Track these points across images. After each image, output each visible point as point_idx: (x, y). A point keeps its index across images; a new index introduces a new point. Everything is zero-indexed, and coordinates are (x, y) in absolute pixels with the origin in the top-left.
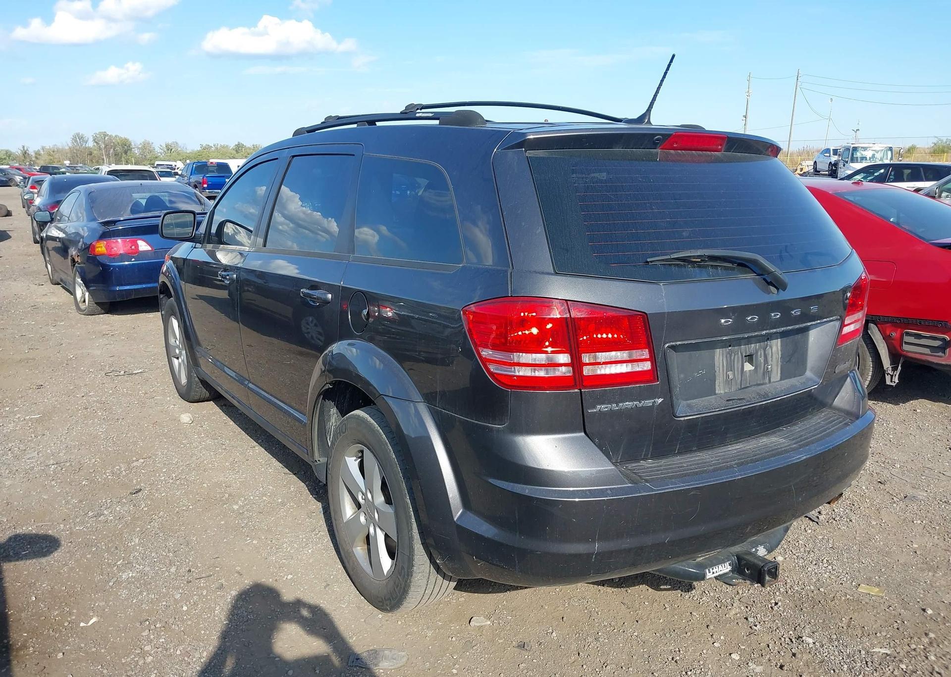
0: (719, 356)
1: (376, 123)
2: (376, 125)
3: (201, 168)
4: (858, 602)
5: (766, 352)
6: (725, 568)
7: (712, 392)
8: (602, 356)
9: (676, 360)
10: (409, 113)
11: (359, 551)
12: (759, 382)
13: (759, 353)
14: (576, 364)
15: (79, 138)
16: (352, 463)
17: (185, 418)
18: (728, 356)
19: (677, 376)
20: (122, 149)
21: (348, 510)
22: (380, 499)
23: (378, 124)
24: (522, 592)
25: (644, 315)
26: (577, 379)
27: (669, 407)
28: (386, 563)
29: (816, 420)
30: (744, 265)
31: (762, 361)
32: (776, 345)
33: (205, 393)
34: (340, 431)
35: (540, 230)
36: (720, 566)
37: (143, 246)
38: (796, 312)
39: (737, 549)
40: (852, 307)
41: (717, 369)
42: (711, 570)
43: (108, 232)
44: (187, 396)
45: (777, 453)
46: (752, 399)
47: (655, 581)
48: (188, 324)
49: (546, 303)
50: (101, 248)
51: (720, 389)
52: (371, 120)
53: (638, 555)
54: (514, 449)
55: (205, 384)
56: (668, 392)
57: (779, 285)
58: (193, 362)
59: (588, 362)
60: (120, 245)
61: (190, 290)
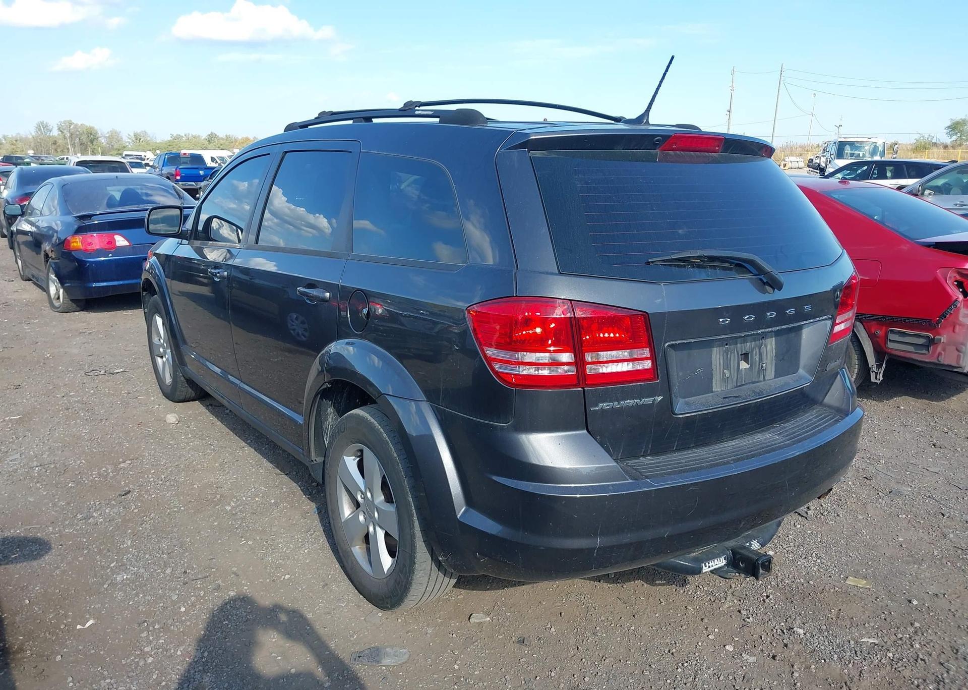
0: (716, 354)
1: (373, 119)
2: (372, 122)
3: (173, 159)
4: (846, 594)
5: (761, 351)
6: (720, 562)
7: (709, 389)
8: (605, 355)
9: (674, 358)
10: (409, 109)
11: (358, 551)
12: (754, 380)
13: (754, 352)
14: (580, 363)
15: (42, 127)
16: (351, 462)
17: (171, 418)
18: (725, 354)
19: (676, 375)
20: (87, 139)
21: (347, 510)
22: (380, 498)
23: (375, 121)
24: (519, 589)
25: (646, 315)
26: (581, 377)
27: (668, 405)
28: (387, 561)
29: (809, 417)
30: (740, 265)
31: (757, 359)
32: (771, 344)
33: (191, 393)
34: (339, 431)
35: (545, 230)
36: (716, 560)
37: (120, 241)
38: (791, 311)
39: (732, 543)
40: (843, 306)
41: (714, 367)
42: (707, 564)
43: (84, 226)
44: (172, 395)
45: (771, 449)
46: (748, 396)
47: (650, 576)
48: (174, 322)
49: (550, 302)
50: (77, 243)
51: (717, 387)
52: (366, 116)
53: (638, 550)
54: (518, 447)
55: (191, 382)
56: (667, 389)
57: (776, 285)
58: (179, 361)
59: (590, 360)
60: (96, 240)
61: (176, 286)
